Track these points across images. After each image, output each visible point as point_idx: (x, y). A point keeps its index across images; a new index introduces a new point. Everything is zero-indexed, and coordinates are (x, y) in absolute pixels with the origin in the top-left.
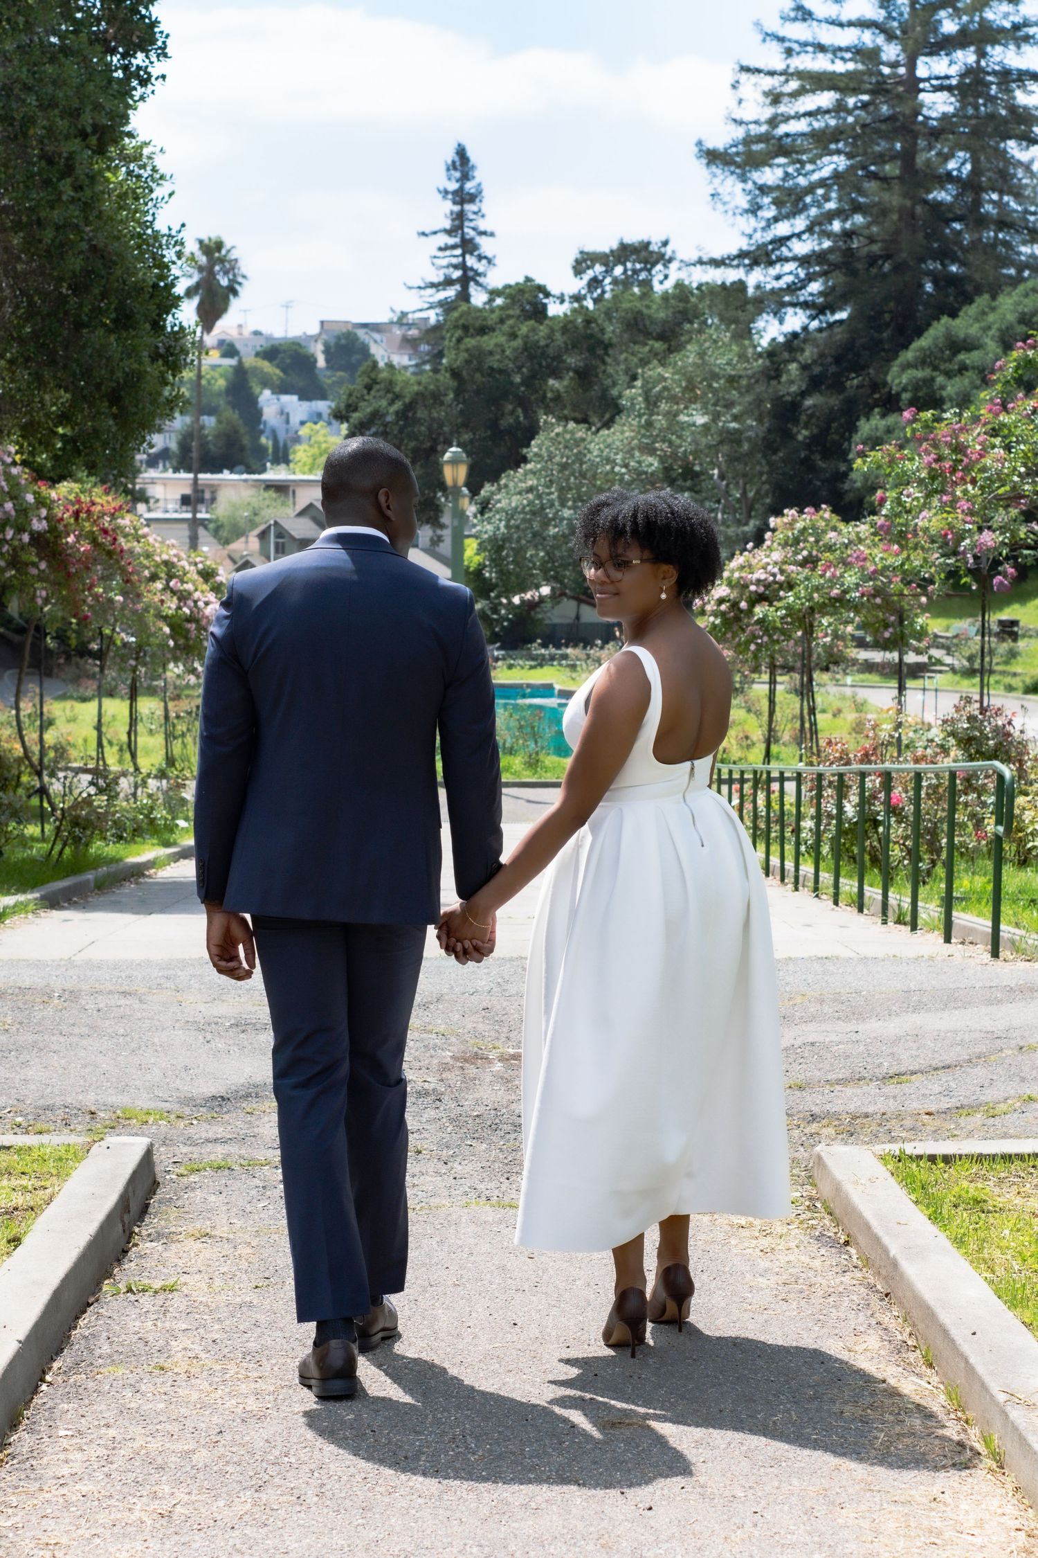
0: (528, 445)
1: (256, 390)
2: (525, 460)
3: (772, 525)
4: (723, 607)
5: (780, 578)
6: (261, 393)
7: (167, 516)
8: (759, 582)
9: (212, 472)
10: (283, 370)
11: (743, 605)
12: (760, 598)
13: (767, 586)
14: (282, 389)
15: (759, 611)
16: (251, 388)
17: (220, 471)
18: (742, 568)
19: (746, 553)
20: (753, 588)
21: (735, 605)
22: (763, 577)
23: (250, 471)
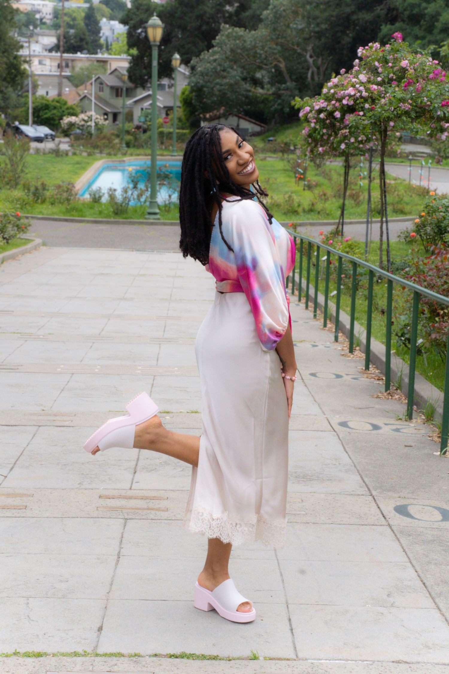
0: (215, 39)
1: (98, 18)
2: (213, 46)
3: (359, 54)
4: (322, 116)
5: (365, 94)
6: (101, 19)
7: (51, 73)
8: (350, 96)
9: (73, 53)
10: (112, 10)
11: (338, 114)
12: (351, 109)
13: (355, 100)
14: (112, 18)
15: (350, 118)
16: (96, 17)
17: (76, 53)
18: (336, 86)
19: (339, 76)
20: (345, 102)
21: (331, 114)
22: (352, 93)
23: (90, 53)
